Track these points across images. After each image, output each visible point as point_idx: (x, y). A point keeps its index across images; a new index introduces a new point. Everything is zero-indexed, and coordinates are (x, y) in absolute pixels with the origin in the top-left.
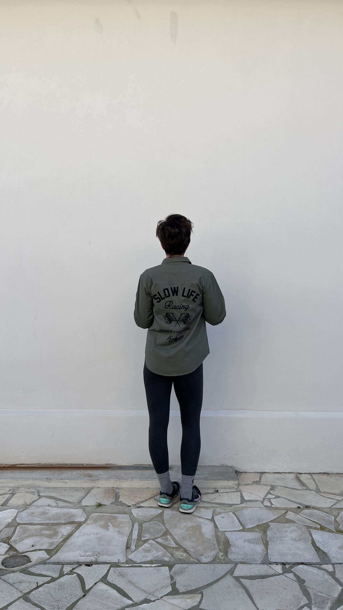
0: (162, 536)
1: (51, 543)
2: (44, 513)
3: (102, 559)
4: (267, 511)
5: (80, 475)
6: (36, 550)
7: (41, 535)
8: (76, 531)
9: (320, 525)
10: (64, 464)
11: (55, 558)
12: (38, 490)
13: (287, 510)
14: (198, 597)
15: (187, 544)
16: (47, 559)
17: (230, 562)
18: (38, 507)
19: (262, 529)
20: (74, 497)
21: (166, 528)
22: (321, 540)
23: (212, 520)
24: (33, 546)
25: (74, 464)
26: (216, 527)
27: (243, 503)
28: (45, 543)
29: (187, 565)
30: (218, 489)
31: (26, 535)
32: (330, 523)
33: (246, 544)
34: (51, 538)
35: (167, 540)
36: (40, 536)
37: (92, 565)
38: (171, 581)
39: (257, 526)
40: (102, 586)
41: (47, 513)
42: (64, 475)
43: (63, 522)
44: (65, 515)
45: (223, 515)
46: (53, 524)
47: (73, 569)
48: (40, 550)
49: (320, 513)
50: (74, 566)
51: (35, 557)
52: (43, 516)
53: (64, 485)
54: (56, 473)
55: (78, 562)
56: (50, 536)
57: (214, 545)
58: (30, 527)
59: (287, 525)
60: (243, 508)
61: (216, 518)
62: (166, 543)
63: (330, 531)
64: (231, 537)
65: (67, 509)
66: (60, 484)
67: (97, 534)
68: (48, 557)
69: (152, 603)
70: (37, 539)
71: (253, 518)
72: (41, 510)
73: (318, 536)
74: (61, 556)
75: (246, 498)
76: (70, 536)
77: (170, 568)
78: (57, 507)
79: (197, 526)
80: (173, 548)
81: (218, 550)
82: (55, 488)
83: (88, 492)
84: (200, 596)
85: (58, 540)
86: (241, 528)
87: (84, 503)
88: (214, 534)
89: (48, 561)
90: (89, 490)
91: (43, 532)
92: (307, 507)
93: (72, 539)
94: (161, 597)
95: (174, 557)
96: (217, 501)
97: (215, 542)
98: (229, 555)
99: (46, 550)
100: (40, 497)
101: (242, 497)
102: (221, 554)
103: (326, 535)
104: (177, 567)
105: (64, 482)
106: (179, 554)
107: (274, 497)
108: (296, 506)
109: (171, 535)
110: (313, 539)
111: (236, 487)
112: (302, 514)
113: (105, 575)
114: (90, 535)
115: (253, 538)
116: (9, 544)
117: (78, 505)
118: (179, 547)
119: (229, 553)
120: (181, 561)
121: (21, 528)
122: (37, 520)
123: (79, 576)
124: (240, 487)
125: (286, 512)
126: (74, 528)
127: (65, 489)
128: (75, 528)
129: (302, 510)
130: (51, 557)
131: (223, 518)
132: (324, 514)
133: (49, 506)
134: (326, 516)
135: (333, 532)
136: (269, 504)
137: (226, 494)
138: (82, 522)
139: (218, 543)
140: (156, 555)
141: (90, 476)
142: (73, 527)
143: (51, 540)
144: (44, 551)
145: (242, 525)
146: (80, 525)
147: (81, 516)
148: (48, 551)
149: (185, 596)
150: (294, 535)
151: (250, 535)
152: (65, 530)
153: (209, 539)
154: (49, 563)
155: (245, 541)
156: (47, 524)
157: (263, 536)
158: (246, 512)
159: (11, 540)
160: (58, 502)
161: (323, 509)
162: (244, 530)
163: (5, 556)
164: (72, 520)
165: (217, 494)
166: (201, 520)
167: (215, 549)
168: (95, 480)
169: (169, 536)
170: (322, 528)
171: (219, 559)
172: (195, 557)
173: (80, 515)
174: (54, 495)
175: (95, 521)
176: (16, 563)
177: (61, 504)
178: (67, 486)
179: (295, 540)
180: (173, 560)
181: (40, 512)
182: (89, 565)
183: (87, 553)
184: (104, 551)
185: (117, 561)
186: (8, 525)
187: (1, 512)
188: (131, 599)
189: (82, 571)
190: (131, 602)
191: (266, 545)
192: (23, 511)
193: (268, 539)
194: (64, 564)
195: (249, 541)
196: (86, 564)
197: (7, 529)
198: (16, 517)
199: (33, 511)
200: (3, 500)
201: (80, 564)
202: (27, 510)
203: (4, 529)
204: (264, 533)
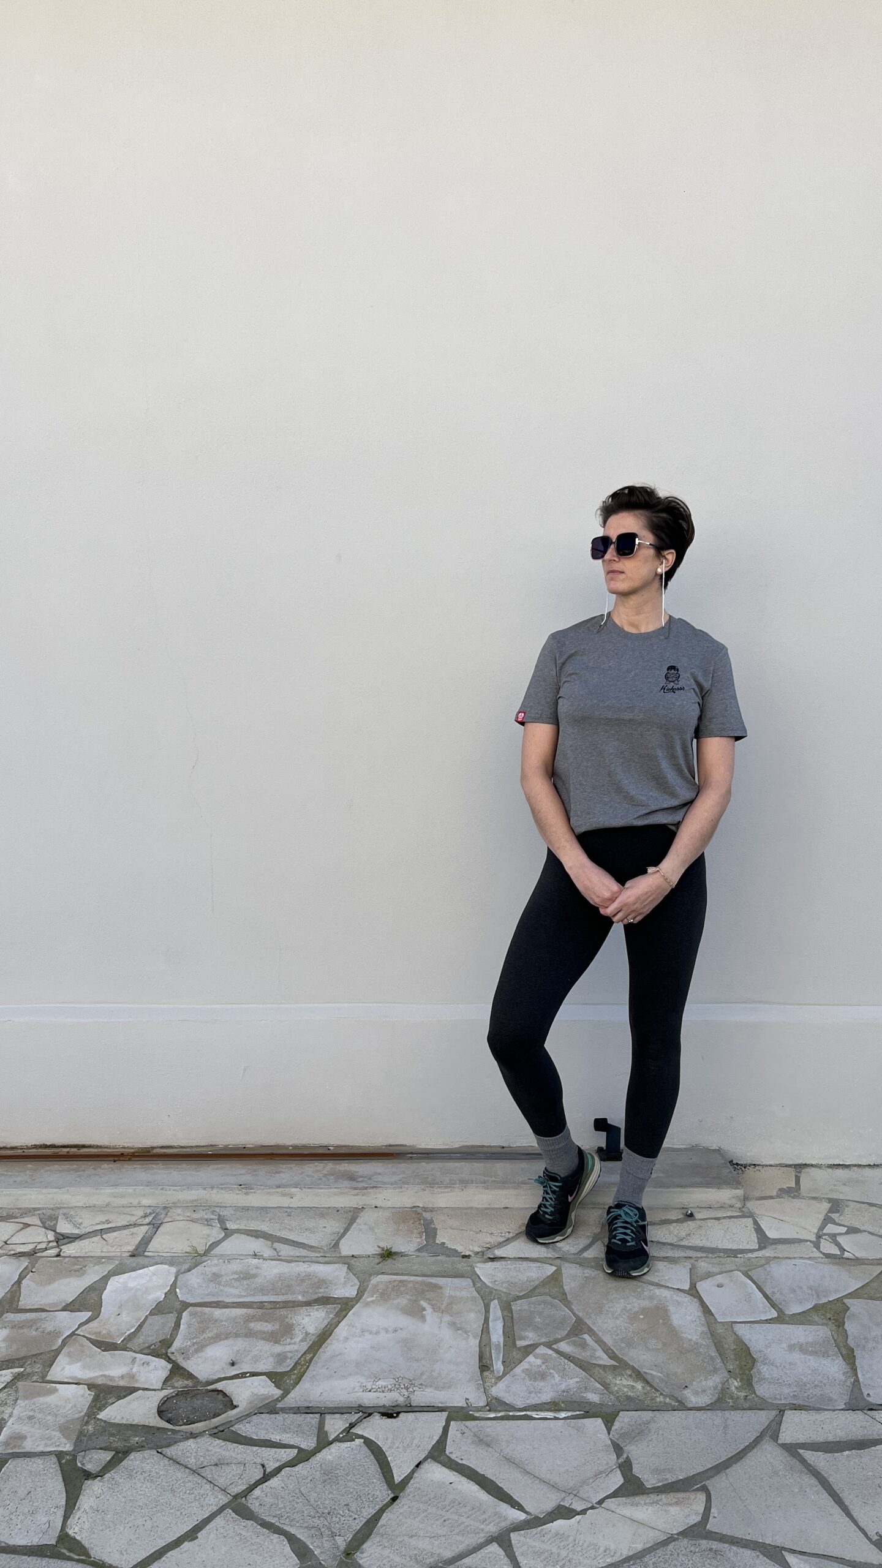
0: (568, 1336)
1: (279, 1355)
2: (246, 1276)
3: (421, 1397)
4: (835, 1268)
5: (325, 1175)
6: (243, 1375)
7: (250, 1334)
8: (340, 1322)
10: (278, 1147)
11: (295, 1397)
12: (219, 1215)
14: (698, 1502)
15: (640, 1357)
16: (279, 1400)
17: (761, 1405)
18: (229, 1259)
19: (829, 1316)
20: (321, 1233)
21: (574, 1314)
23: (693, 1292)
24: (233, 1364)
25: (304, 1147)
26: (706, 1310)
27: (764, 1248)
28: (264, 1355)
29: (650, 1414)
30: (693, 1210)
31: (208, 1334)
33: (797, 1356)
34: (277, 1342)
35: (584, 1345)
36: (246, 1336)
37: (398, 1413)
38: (618, 1457)
39: (816, 1308)
40: (436, 1473)
41: (255, 1276)
42: (282, 1175)
43: (300, 1298)
44: (302, 1279)
45: (720, 1279)
46: (275, 1305)
47: (352, 1426)
48: (253, 1374)
50: (354, 1418)
51: (244, 1392)
52: (245, 1282)
53: (285, 1202)
54: (262, 1171)
55: (360, 1406)
56: (274, 1338)
57: (712, 1358)
58: (217, 1313)
60: (768, 1260)
61: (702, 1287)
62: (584, 1355)
64: (756, 1338)
65: (306, 1265)
66: (275, 1200)
67: (395, 1331)
68: (278, 1392)
69: (578, 1517)
70: (240, 1344)
71: (801, 1288)
72: (236, 1266)
74: (313, 1390)
75: (770, 1234)
76: (324, 1336)
77: (609, 1422)
78: (278, 1259)
79: (657, 1308)
80: (604, 1367)
81: (726, 1374)
82: (264, 1210)
83: (353, 1221)
84: (702, 1497)
85: (295, 1346)
86: (774, 1314)
87: (346, 1248)
88: (705, 1329)
89: (279, 1405)
90: (352, 1216)
91: (252, 1325)
93: (333, 1346)
94: (600, 1502)
95: (611, 1393)
96: (696, 1241)
97: (713, 1353)
98: (756, 1386)
99: (270, 1375)
100: (228, 1233)
101: (759, 1230)
102: (736, 1384)
104: (626, 1420)
105: (284, 1195)
106: (623, 1384)
107: (844, 1230)
109: (591, 1332)
111: (739, 1205)
113: (438, 1442)
114: (377, 1333)
115: (810, 1339)
116: (169, 1360)
117: (331, 1253)
118: (621, 1366)
119: (755, 1380)
120: (634, 1404)
121: (192, 1314)
122: (233, 1294)
123: (368, 1443)
124: (751, 1206)
126: (331, 1316)
127: (289, 1211)
128: (336, 1315)
130: (286, 1393)
131: (720, 1286)
133: (255, 1255)
136: (836, 1251)
137: (717, 1222)
138: (351, 1299)
139: (720, 1355)
140: (563, 1387)
141: (352, 1177)
142: (331, 1312)
143: (278, 1349)
144: (264, 1377)
145: (773, 1305)
146: (345, 1306)
147: (345, 1283)
148: (275, 1377)
149: (663, 1498)
151: (800, 1333)
152: (312, 1320)
153: (697, 1344)
154: (284, 1410)
155: (791, 1348)
156: (261, 1305)
157: (836, 1336)
158: (780, 1272)
159: (173, 1349)
160: (276, 1245)
162: (781, 1318)
163: (165, 1392)
164: (322, 1292)
165: (691, 1224)
166: (665, 1293)
167: (715, 1371)
168: (366, 1188)
169: (586, 1336)
171: (732, 1398)
172: (667, 1391)
173: (343, 1280)
174: (264, 1227)
175: (385, 1296)
176: (195, 1410)
177: (286, 1250)
178: (295, 1203)
180: (610, 1400)
181: (236, 1273)
182: (390, 1414)
183: (381, 1383)
184: (424, 1377)
185: (462, 1404)
186: (159, 1309)
187: (133, 1274)
188: (521, 1508)
189: (376, 1429)
190: (522, 1516)
191: (850, 1358)
192: (189, 1270)
193: (851, 1343)
194: (323, 1412)
195: (803, 1349)
196: (382, 1410)
197: (158, 1320)
198: (174, 1285)
199: (215, 1269)
200: (128, 1241)
201: (366, 1412)
202: (199, 1268)
203: (150, 1320)
204: (838, 1326)
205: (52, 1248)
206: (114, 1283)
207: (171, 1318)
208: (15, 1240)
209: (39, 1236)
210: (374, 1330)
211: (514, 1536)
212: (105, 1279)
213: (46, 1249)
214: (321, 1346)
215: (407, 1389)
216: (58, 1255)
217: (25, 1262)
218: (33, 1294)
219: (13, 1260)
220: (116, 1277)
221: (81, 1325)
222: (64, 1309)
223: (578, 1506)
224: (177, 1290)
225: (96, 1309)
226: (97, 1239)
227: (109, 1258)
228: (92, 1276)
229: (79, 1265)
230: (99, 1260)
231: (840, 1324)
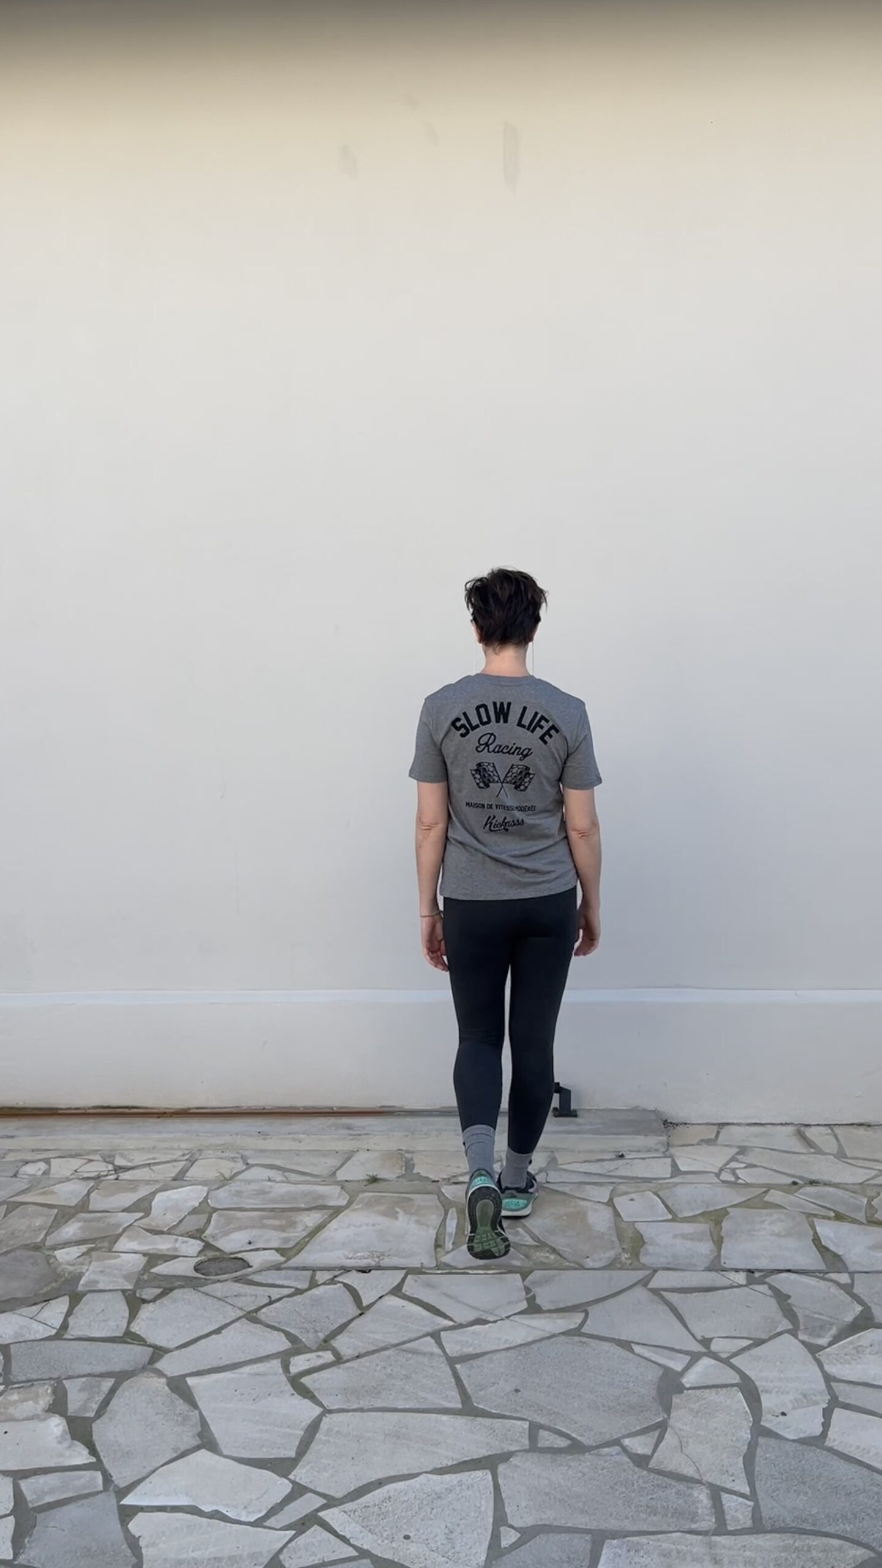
1: (285, 1238)
2: (263, 1192)
3: (386, 1262)
4: (727, 1189)
5: (328, 1126)
6: (257, 1250)
7: (263, 1227)
8: (331, 1220)
9: (834, 1211)
11: (295, 1261)
12: (243, 1155)
13: (769, 1187)
14: (578, 1318)
15: (558, 1242)
16: (282, 1263)
18: (249, 1182)
19: (712, 1218)
20: (323, 1167)
22: (832, 1235)
23: (610, 1203)
24: (250, 1243)
25: (313, 1108)
26: (617, 1214)
27: (675, 1177)
28: (275, 1239)
29: (557, 1272)
30: (624, 1153)
31: (232, 1226)
32: (858, 1208)
33: (678, 1241)
34: (284, 1231)
36: (261, 1228)
37: (370, 1271)
38: (527, 1294)
39: (704, 1213)
40: (393, 1302)
41: (269, 1193)
42: (293, 1127)
43: (303, 1206)
44: (306, 1195)
45: (633, 1196)
46: (283, 1210)
47: (336, 1276)
48: (265, 1249)
49: (840, 1192)
50: (337, 1272)
51: (256, 1259)
52: (261, 1196)
53: (296, 1145)
54: (277, 1123)
55: (343, 1266)
56: (282, 1229)
57: (612, 1241)
58: (239, 1214)
59: (765, 1211)
60: (676, 1184)
61: (618, 1201)
63: (854, 1221)
64: (650, 1230)
65: (309, 1186)
66: (287, 1144)
67: (374, 1225)
68: (283, 1259)
69: (490, 1324)
70: (255, 1232)
71: (696, 1201)
72: (255, 1187)
73: (827, 1231)
74: (308, 1257)
75: (682, 1168)
76: (319, 1228)
77: (524, 1276)
78: (288, 1182)
79: (578, 1212)
81: (620, 1250)
82: (278, 1151)
83: (348, 1159)
84: (582, 1315)
85: (297, 1234)
86: (670, 1217)
87: (341, 1176)
88: (613, 1225)
89: (282, 1266)
90: (349, 1155)
91: (265, 1221)
92: (813, 1183)
93: (325, 1233)
94: (508, 1317)
95: (531, 1260)
96: (621, 1173)
97: (614, 1238)
98: (641, 1257)
99: (277, 1250)
100: (249, 1166)
101: (675, 1166)
102: (626, 1256)
103: (845, 1227)
104: (539, 1275)
105: (294, 1140)
106: (541, 1255)
107: (743, 1168)
108: (790, 1180)
109: (524, 1226)
110: (816, 1233)
111: (663, 1151)
112: (801, 1194)
113: (397, 1285)
114: (360, 1226)
115: (691, 1231)
116: (202, 1240)
117: (330, 1178)
118: (542, 1245)
119: (642, 1254)
120: (547, 1267)
121: (220, 1216)
122: (251, 1203)
123: (348, 1287)
124: (672, 1150)
125: (766, 1192)
126: (326, 1217)
127: (300, 1152)
128: (330, 1216)
129: (801, 1188)
130: (289, 1259)
131: (632, 1200)
132: (846, 1195)
133: (270, 1180)
134: (852, 1197)
135: (861, 1223)
136: (732, 1179)
137: (641, 1160)
138: (343, 1207)
139: (619, 1240)
141: (349, 1128)
142: (326, 1214)
143: (285, 1235)
144: (273, 1251)
145: (671, 1212)
146: (338, 1211)
147: (339, 1197)
148: (279, 1250)
149: (554, 1315)
150: (777, 1228)
151: (687, 1228)
152: (311, 1219)
153: (603, 1233)
154: (285, 1268)
155: (676, 1235)
156: (272, 1210)
157: (712, 1229)
158: (680, 1191)
159: (205, 1234)
160: (287, 1174)
161: (846, 1186)
162: (675, 1219)
163: (199, 1259)
164: (320, 1202)
165: (621, 1162)
166: (587, 1204)
167: (613, 1248)
168: (360, 1136)
169: (519, 1229)
170: (839, 1217)
171: (621, 1263)
172: (572, 1260)
173: (337, 1195)
174: (277, 1162)
175: (367, 1205)
176: (221, 1269)
177: (296, 1177)
178: (303, 1147)
179: (779, 1235)
181: (254, 1190)
182: (364, 1271)
183: (359, 1254)
184: (392, 1251)
185: (419, 1266)
186: (194, 1211)
187: (175, 1191)
188: (451, 1320)
189: (353, 1279)
190: (451, 1323)
191: (718, 1242)
192: (218, 1189)
193: (723, 1233)
194: (314, 1270)
195: (684, 1236)
196: (359, 1269)
197: (194, 1217)
198: (206, 1198)
199: (238, 1188)
200: (172, 1170)
201: (346, 1270)
202: (227, 1188)
203: (188, 1217)
204: (716, 1224)
205: (111, 1175)
206: (159, 1197)
207: (204, 1217)
208: (82, 1169)
209: (101, 1167)
210: (358, 1224)
211: (443, 1334)
212: (154, 1194)
213: (107, 1175)
214: (317, 1233)
215: (378, 1257)
216: (117, 1179)
217: (92, 1183)
218: (98, 1201)
219: (82, 1182)
220: (161, 1193)
221: (136, 1221)
222: (123, 1211)
223: (491, 1319)
224: (209, 1201)
225: (147, 1212)
226: (147, 1169)
227: (157, 1181)
228: (143, 1192)
229: (133, 1185)
230: (148, 1182)
231: (718, 1223)
